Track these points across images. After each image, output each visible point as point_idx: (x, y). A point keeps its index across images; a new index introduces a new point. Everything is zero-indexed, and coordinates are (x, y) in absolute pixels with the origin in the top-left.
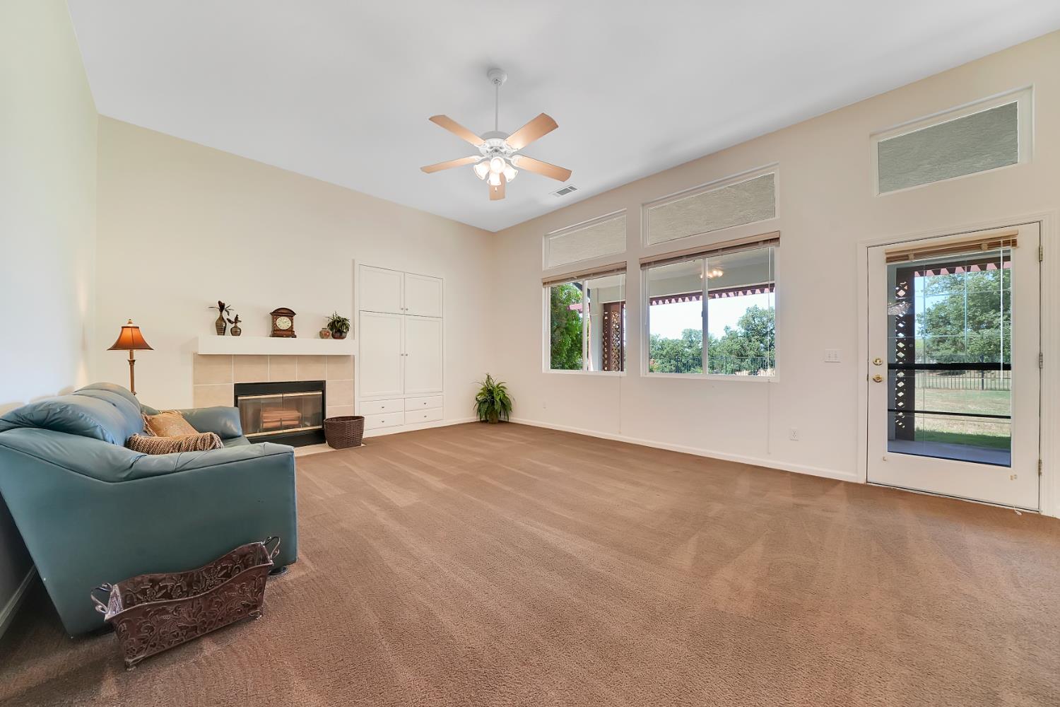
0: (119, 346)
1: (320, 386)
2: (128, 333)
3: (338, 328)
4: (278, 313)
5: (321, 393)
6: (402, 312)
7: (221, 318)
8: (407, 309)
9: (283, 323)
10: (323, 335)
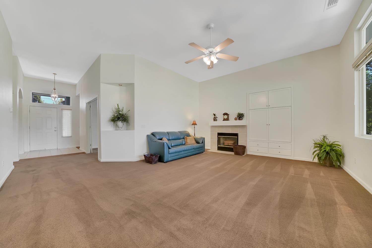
0: (193, 124)
1: (236, 135)
2: (194, 122)
3: (240, 117)
4: (225, 114)
5: (237, 137)
6: (267, 107)
7: (214, 117)
8: (269, 106)
9: (226, 117)
10: (236, 119)
